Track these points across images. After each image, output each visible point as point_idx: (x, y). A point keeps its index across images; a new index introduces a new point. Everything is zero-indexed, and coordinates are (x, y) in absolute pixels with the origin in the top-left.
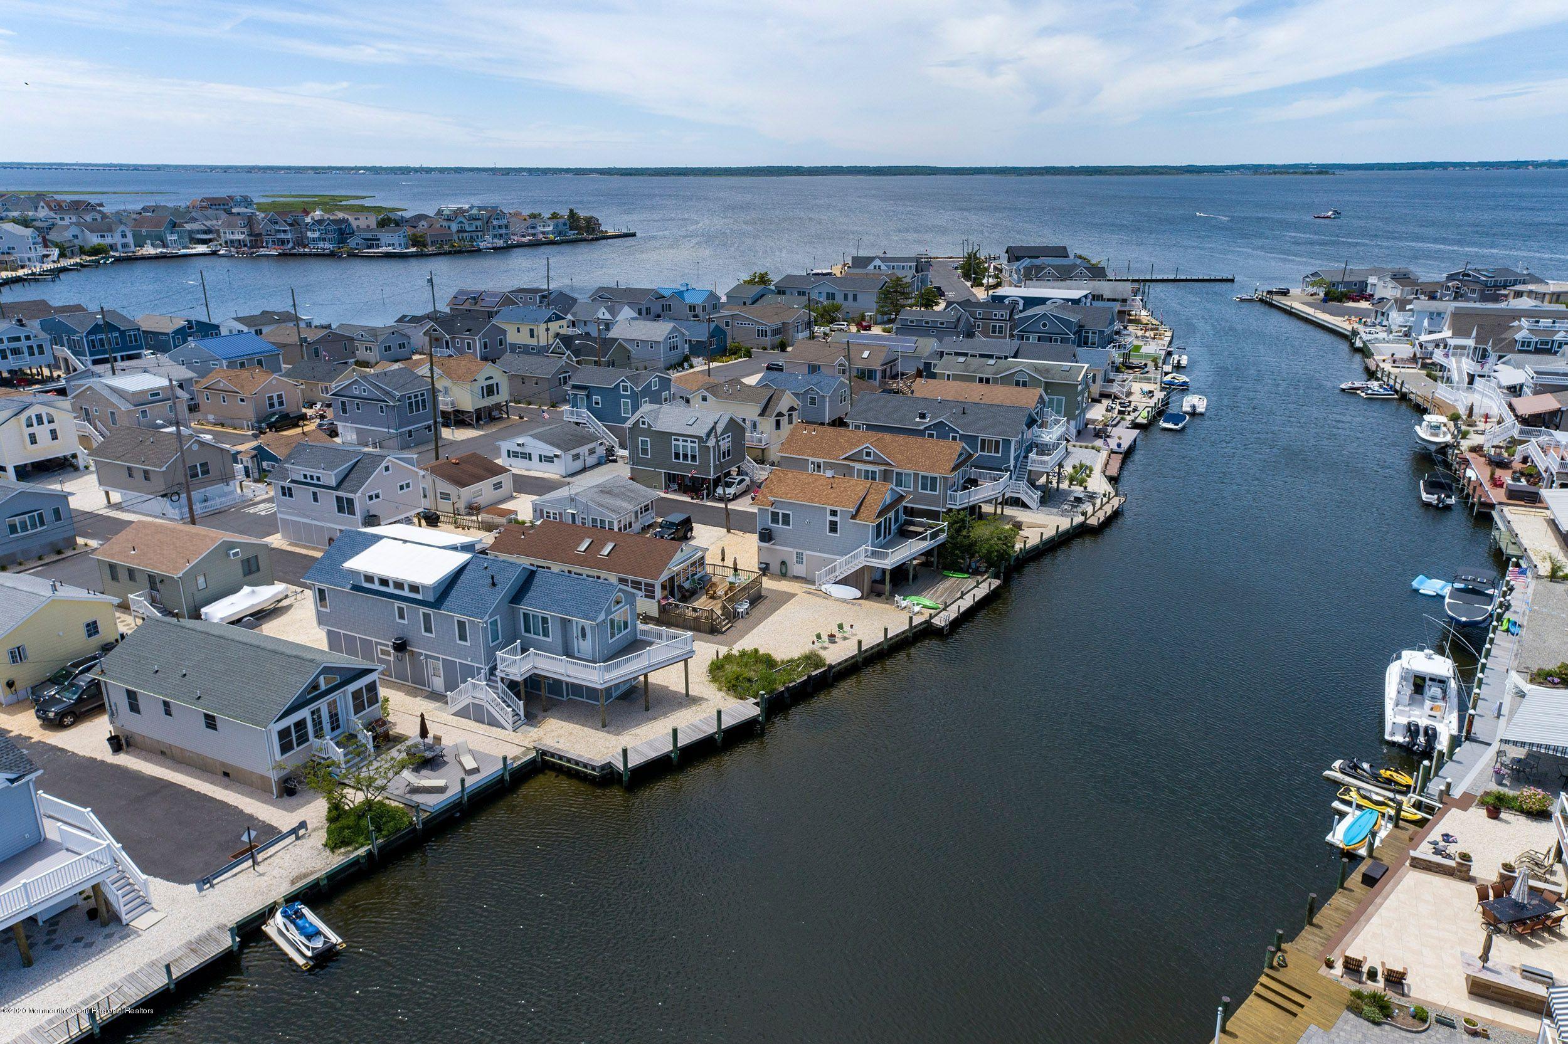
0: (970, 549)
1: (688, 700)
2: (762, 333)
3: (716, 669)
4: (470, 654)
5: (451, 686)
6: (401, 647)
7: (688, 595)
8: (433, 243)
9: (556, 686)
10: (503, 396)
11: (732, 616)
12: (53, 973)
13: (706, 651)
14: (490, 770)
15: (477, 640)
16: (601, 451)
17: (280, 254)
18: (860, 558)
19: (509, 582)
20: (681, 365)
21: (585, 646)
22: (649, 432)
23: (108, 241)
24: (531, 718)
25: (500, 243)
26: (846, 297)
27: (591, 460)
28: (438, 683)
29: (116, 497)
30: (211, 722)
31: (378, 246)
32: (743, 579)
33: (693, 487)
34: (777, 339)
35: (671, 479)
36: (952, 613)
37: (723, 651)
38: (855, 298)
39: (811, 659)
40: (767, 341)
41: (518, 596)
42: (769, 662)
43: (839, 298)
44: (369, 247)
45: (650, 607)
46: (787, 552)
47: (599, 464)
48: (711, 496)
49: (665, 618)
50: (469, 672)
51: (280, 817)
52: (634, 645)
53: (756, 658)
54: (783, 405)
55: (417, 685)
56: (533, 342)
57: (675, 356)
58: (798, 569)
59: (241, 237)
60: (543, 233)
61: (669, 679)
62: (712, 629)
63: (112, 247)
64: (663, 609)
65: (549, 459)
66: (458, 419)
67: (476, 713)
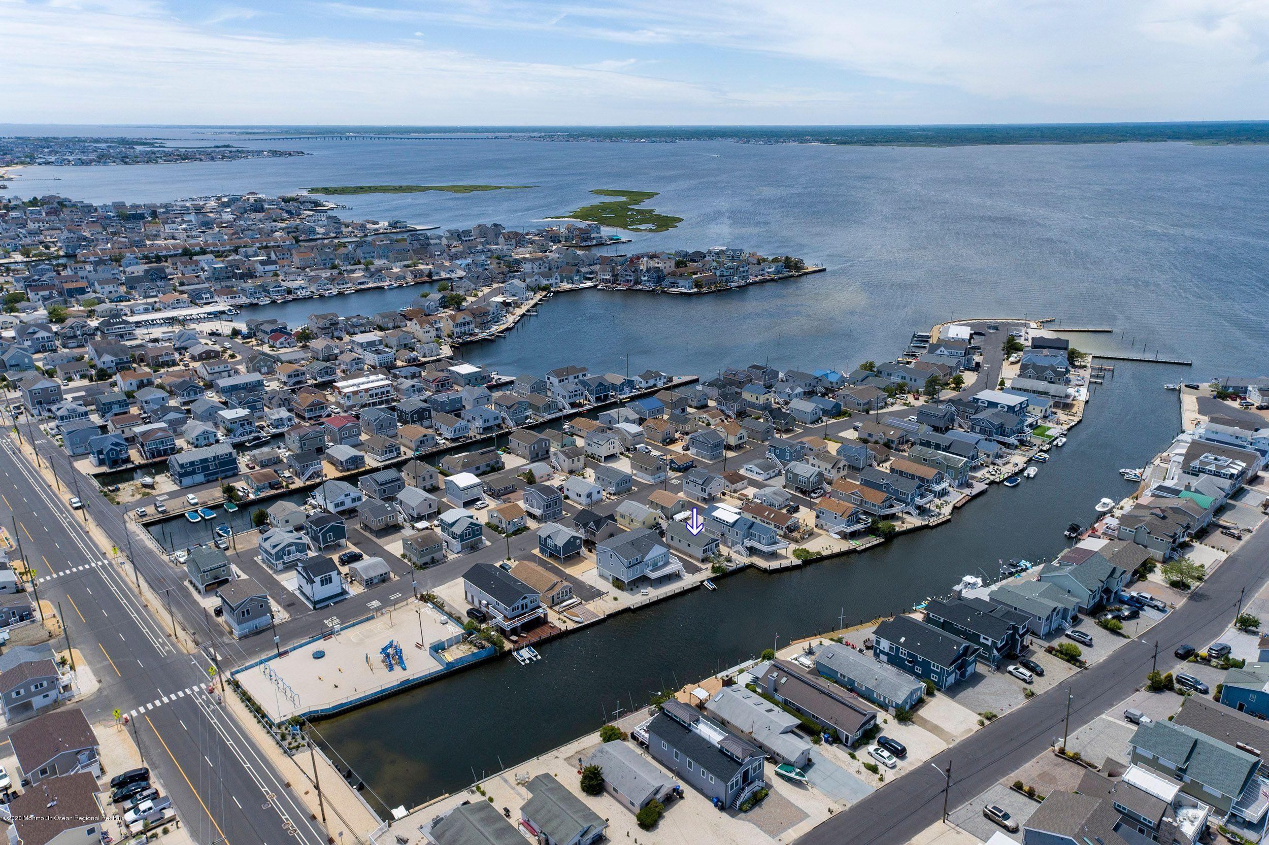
0: (878, 528)
1: (786, 558)
2: (859, 404)
3: (795, 551)
4: (738, 539)
5: (733, 545)
6: (722, 535)
7: (792, 531)
8: (706, 285)
9: (756, 549)
10: (746, 439)
11: (803, 539)
12: (665, 585)
13: (793, 546)
14: (741, 565)
15: (740, 537)
16: (777, 472)
17: (628, 289)
18: (842, 527)
19: (748, 524)
20: (817, 421)
21: (764, 541)
22: (792, 472)
23: (550, 282)
24: (750, 556)
25: (742, 283)
26: (911, 379)
27: (773, 474)
28: (730, 544)
29: (634, 472)
30: (689, 545)
31: (677, 287)
32: (808, 528)
33: (803, 492)
34: (866, 407)
35: (797, 488)
36: (863, 547)
37: (797, 547)
38: (915, 380)
39: (819, 553)
40: (861, 408)
41: (750, 528)
42: (808, 552)
43: (908, 379)
44: (672, 287)
45: (782, 533)
46: (823, 522)
47: (775, 476)
48: (809, 496)
49: (785, 536)
50: (737, 543)
51: (703, 567)
52: (775, 543)
53: (805, 551)
54: (841, 465)
55: (725, 544)
56: (757, 402)
57: (815, 417)
58: (825, 527)
59: (608, 277)
60: (768, 273)
61: (782, 552)
62: (797, 541)
63: (551, 285)
64: (785, 533)
65: (759, 474)
66: (729, 448)
67: (738, 552)
